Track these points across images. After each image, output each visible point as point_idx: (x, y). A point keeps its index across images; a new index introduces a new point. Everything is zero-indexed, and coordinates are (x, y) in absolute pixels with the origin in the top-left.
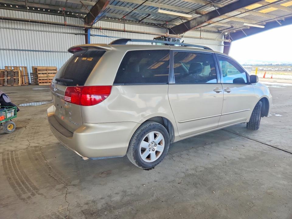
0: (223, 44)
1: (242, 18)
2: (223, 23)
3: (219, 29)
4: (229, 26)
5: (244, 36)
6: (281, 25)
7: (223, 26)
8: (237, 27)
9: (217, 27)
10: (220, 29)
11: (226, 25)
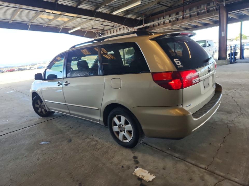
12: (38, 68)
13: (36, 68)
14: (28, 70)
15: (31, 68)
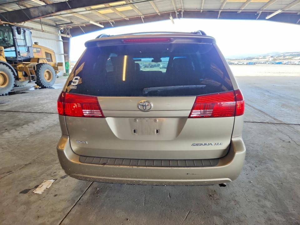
0: (61, 39)
1: (82, 15)
2: (63, 17)
3: (56, 22)
4: (69, 21)
5: (82, 33)
6: (113, 26)
7: (62, 20)
8: (76, 23)
9: (55, 21)
10: (58, 23)
11: (65, 20)
12: (247, 64)
13: (245, 63)
14: (236, 64)
15: (239, 63)
